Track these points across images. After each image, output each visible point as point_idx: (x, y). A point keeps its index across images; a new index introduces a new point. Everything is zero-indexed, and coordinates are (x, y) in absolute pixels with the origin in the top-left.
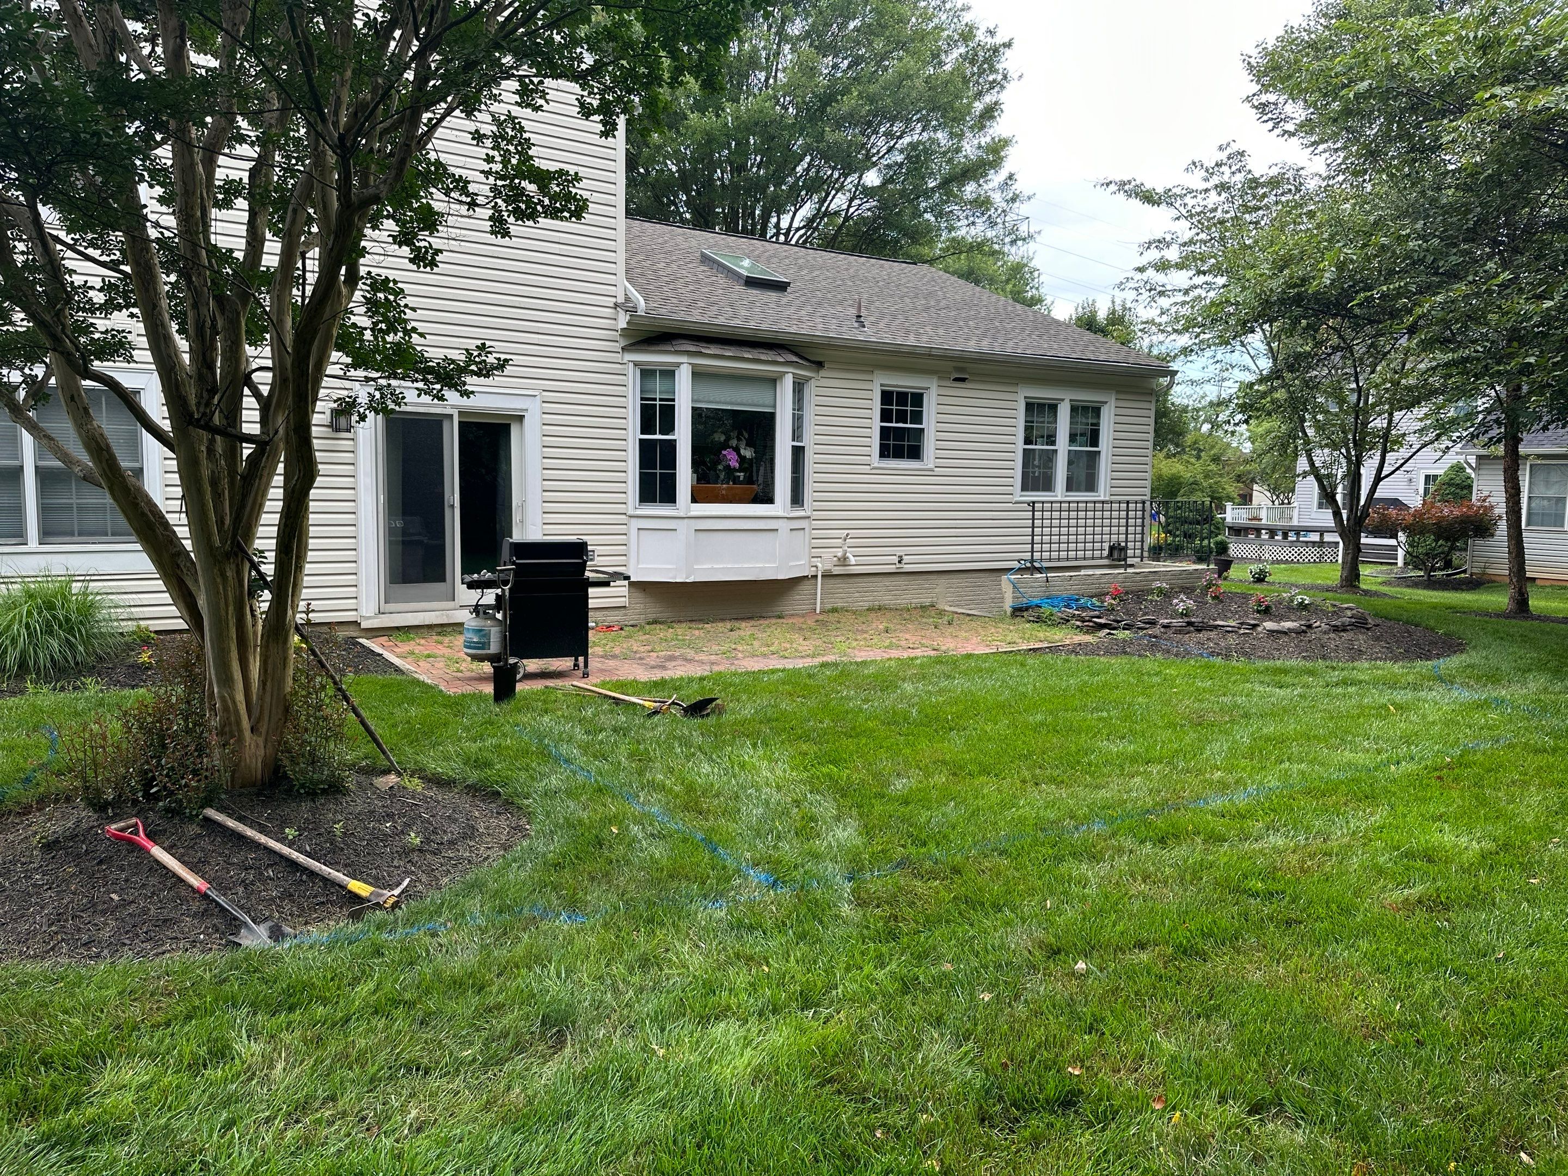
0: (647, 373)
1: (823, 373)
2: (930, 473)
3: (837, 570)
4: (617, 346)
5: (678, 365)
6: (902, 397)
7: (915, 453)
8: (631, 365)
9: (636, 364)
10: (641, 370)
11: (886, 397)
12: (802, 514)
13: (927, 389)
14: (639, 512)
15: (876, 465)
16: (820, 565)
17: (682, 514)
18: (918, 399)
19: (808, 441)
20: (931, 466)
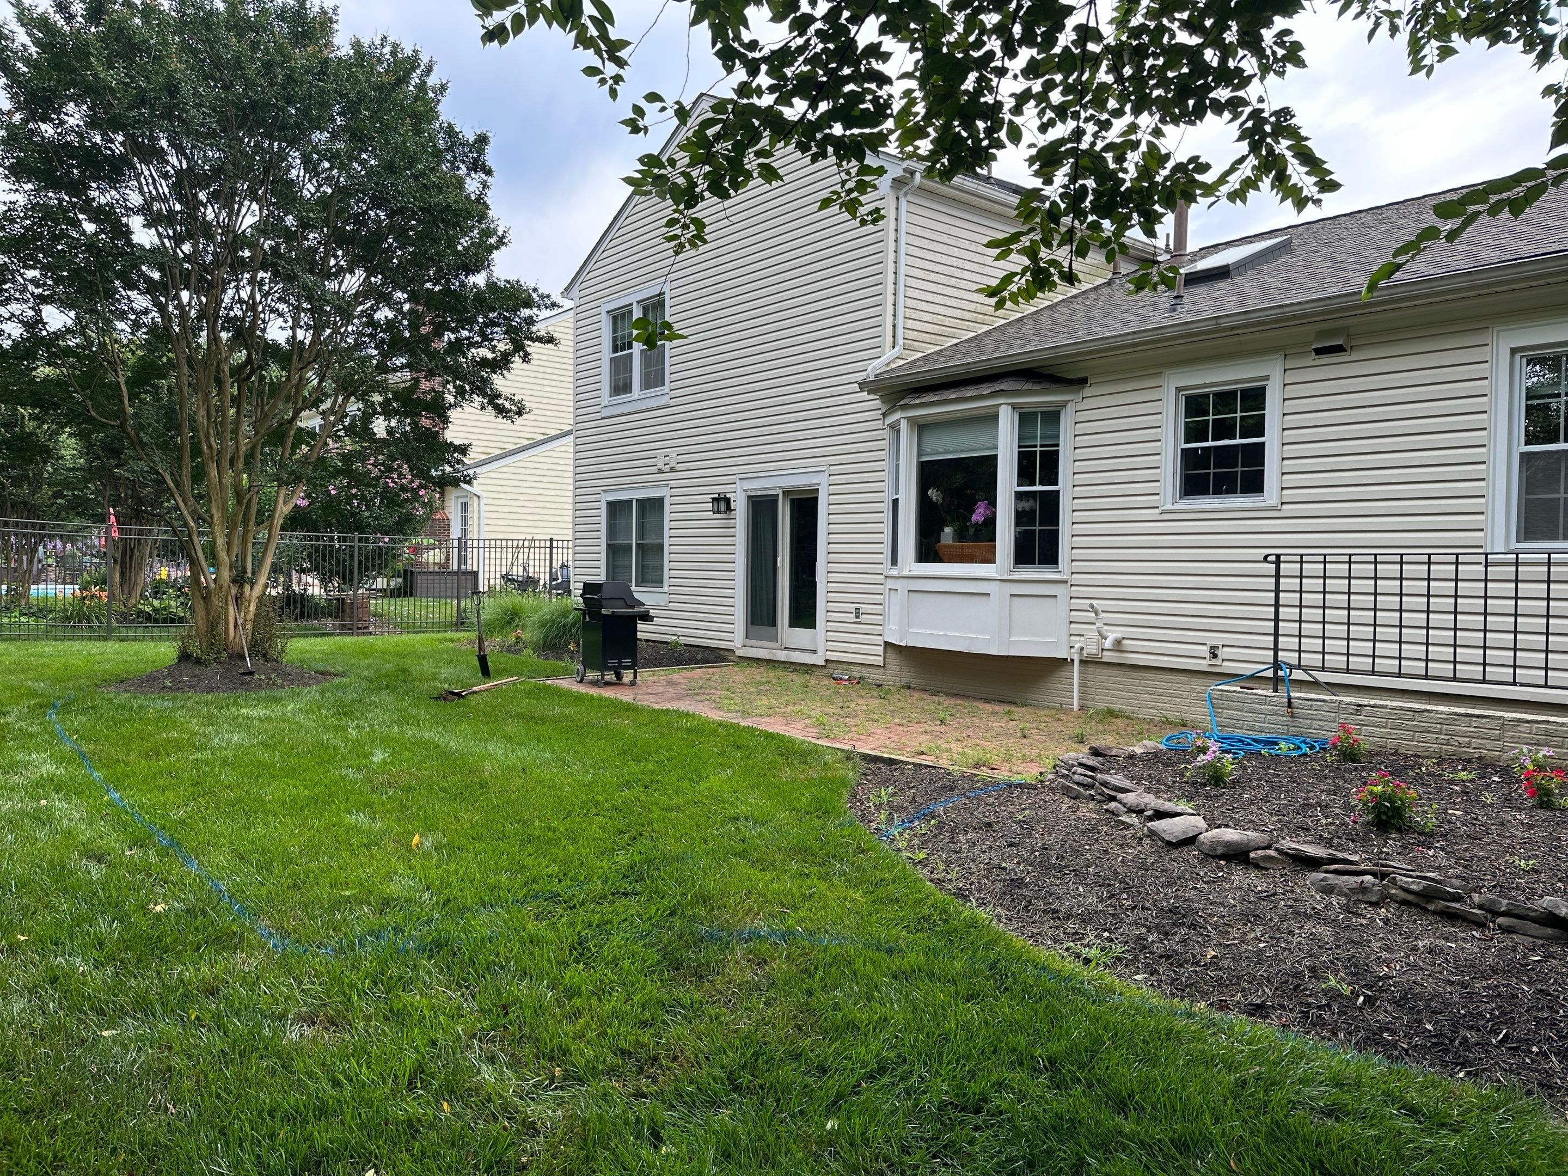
1: (1087, 391)
2: (1273, 513)
3: (1108, 657)
4: (881, 413)
5: (900, 421)
6: (1225, 399)
7: (1251, 483)
8: (888, 428)
9: (891, 427)
11: (1195, 405)
12: (1055, 575)
13: (1267, 378)
15: (1169, 506)
16: (1079, 646)
17: (897, 573)
18: (1255, 397)
19: (1067, 484)
20: (1274, 501)
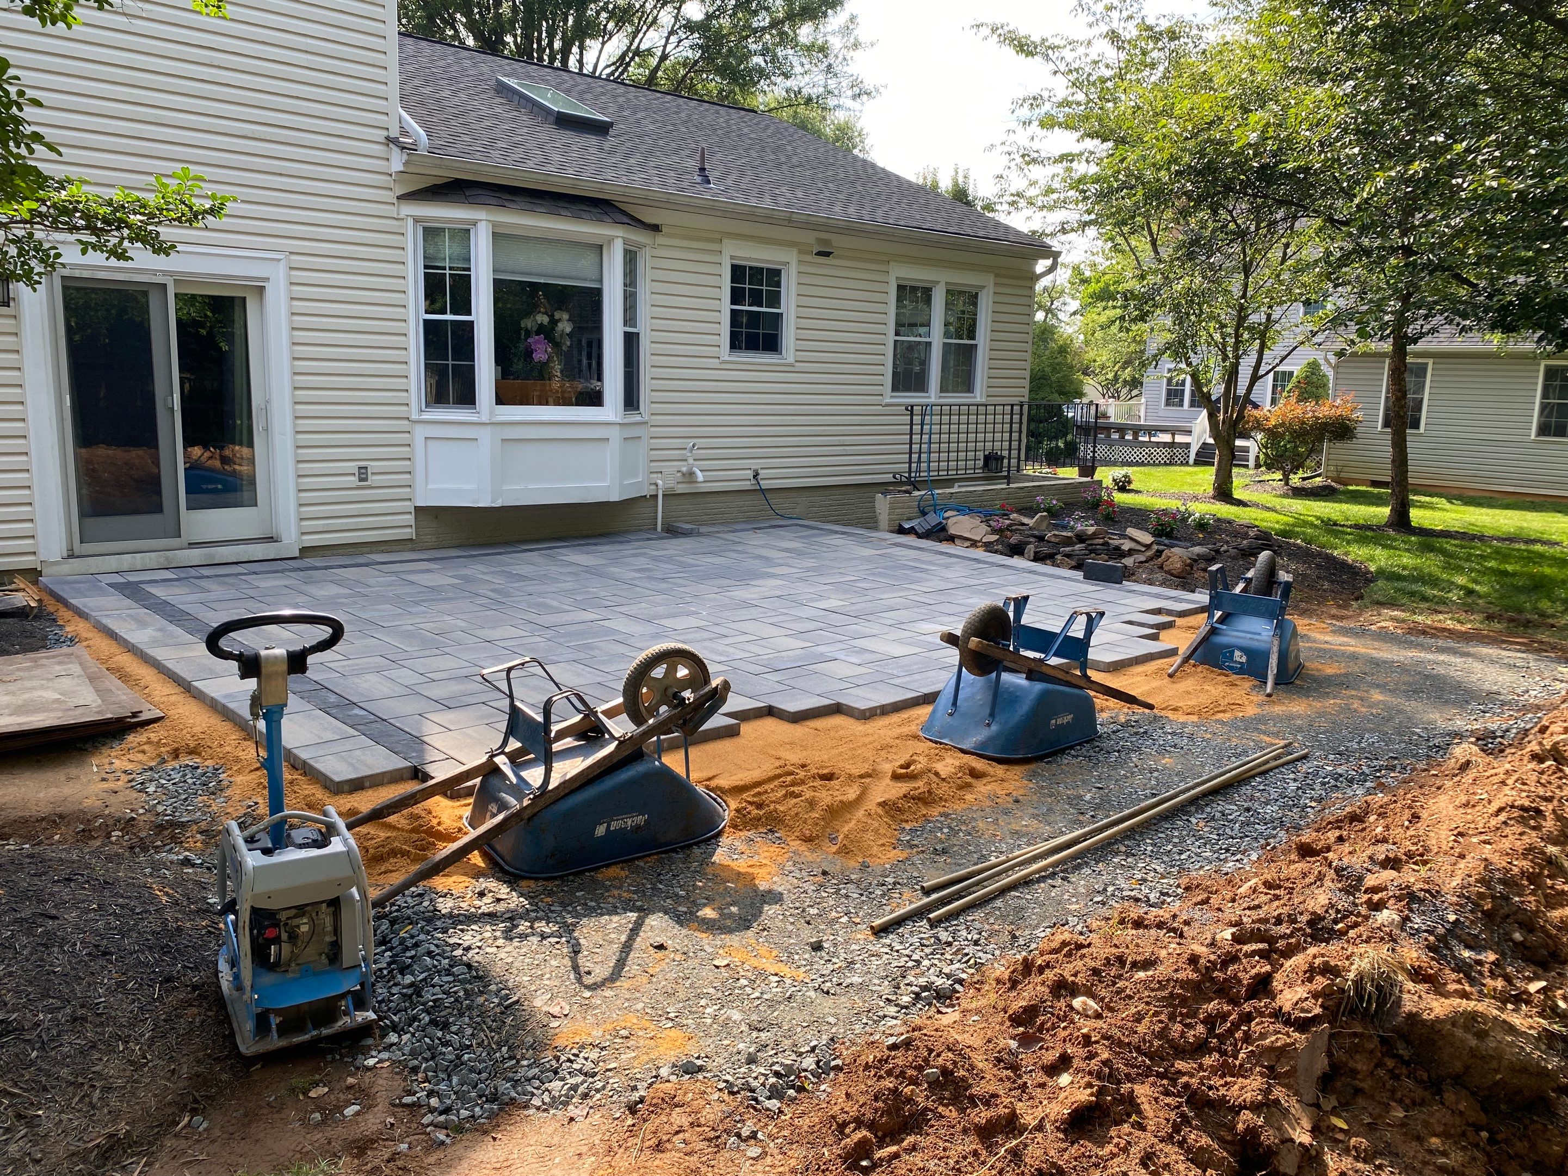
0: (431, 233)
1: (660, 239)
2: (789, 368)
3: (681, 489)
4: (390, 196)
5: (475, 223)
6: (756, 273)
7: (771, 344)
8: (411, 221)
9: (416, 220)
10: (425, 229)
11: (738, 272)
12: (638, 418)
13: (786, 264)
14: (425, 416)
15: (727, 358)
16: (660, 482)
17: (484, 419)
18: (774, 275)
19: (643, 327)
20: (791, 360)
